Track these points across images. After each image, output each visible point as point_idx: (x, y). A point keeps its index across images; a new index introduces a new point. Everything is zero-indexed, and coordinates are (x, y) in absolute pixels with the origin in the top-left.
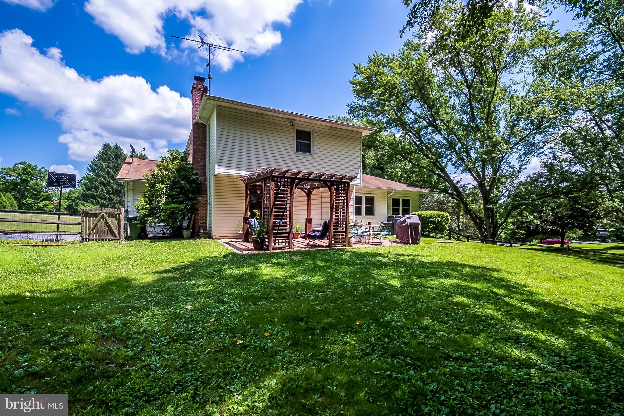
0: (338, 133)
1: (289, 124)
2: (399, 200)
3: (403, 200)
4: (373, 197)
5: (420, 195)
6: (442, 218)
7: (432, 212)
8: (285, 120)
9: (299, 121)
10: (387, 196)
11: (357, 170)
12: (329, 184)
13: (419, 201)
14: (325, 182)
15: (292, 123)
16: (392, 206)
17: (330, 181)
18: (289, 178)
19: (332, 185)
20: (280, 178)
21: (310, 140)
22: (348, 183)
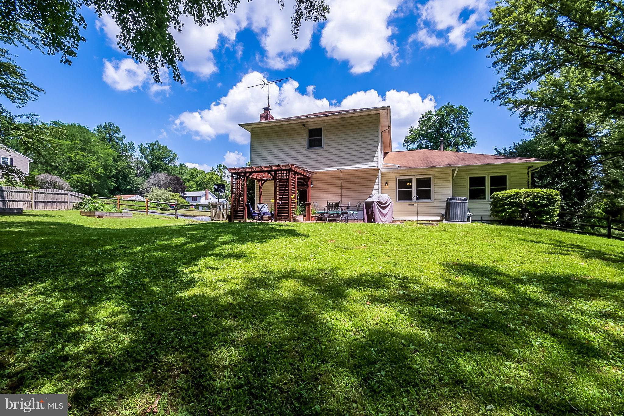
0: (351, 121)
1: (301, 126)
2: (484, 178)
3: (492, 178)
4: (430, 178)
5: (529, 168)
8: (298, 124)
9: (310, 122)
10: (451, 175)
11: (374, 153)
12: (273, 173)
13: (527, 177)
14: (269, 172)
15: (304, 125)
16: (470, 187)
17: (272, 171)
18: (242, 173)
19: (275, 174)
20: (237, 173)
21: (321, 136)
22: (290, 170)
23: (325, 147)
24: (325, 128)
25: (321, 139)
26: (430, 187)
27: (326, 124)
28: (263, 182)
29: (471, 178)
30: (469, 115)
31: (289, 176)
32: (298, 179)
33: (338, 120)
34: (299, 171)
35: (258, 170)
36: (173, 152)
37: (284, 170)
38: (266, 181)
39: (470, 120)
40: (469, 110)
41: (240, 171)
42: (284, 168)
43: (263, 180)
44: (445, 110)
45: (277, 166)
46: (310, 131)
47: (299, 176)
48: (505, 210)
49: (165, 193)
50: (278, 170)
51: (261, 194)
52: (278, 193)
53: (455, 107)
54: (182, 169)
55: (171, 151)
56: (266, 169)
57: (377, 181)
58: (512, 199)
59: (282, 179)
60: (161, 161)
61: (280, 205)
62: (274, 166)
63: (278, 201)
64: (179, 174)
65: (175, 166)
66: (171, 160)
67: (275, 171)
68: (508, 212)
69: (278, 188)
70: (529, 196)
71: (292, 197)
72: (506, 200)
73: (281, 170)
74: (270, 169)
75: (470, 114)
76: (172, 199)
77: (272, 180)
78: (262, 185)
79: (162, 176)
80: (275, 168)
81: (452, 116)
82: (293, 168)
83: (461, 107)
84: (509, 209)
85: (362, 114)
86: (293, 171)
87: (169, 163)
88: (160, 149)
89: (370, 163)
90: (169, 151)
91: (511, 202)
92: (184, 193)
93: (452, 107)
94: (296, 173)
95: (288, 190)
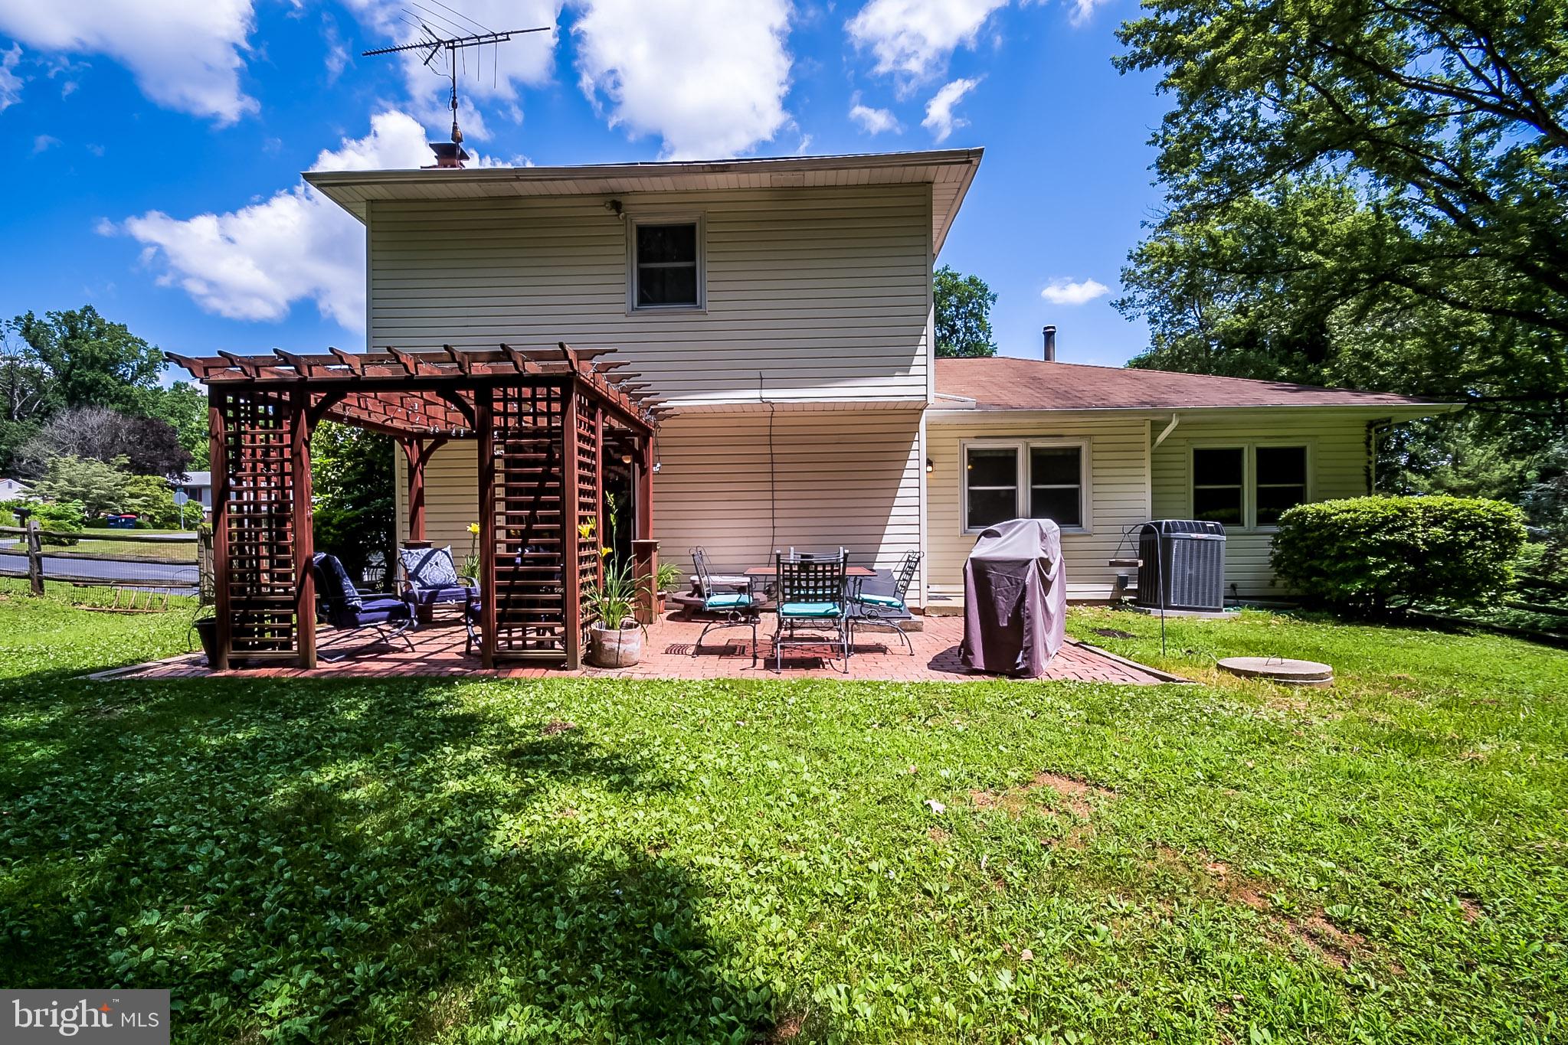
0: (814, 205)
1: (603, 211)
2: (1237, 454)
3: (1262, 453)
4: (1077, 451)
5: (1371, 424)
6: (1460, 525)
7: (1395, 499)
8: (592, 201)
9: (644, 193)
10: (1147, 438)
11: (910, 340)
12: (469, 396)
13: (1364, 454)
14: (446, 388)
15: (617, 206)
16: (1196, 482)
17: (465, 382)
18: (280, 385)
19: (484, 399)
20: (247, 388)
21: (693, 258)
22: (569, 382)
23: (709, 306)
24: (710, 228)
25: (693, 270)
26: (1077, 481)
27: (711, 208)
28: (427, 444)
29: (1199, 454)
30: (989, 302)
31: (563, 413)
32: (609, 432)
33: (765, 196)
34: (613, 393)
35: (385, 372)
36: (151, 346)
37: (535, 381)
38: (441, 438)
39: (993, 316)
40: (991, 290)
41: (266, 376)
42: (533, 368)
43: (425, 435)
44: (939, 283)
45: (494, 357)
46: (645, 234)
47: (616, 424)
48: (1362, 571)
49: (103, 476)
50: (504, 381)
51: (418, 501)
52: (500, 507)
53: (961, 279)
54: (183, 400)
55: (142, 342)
56: (425, 370)
57: (913, 455)
58: (1390, 532)
59: (521, 433)
60: (105, 369)
61: (515, 575)
62: (475, 357)
63: (501, 550)
64: (172, 414)
65: (157, 390)
66: (142, 370)
67: (484, 387)
68: (1372, 579)
69: (499, 479)
70: (1437, 522)
71: (585, 529)
72: (1368, 534)
73: (519, 380)
74: (449, 369)
75: (993, 299)
76: (132, 496)
77: (468, 436)
78: (424, 457)
79: (97, 418)
80: (480, 369)
81: (953, 299)
82: (587, 371)
83: (972, 281)
84: (1377, 566)
85: (863, 176)
86: (586, 390)
87: (134, 378)
88: (99, 334)
89: (896, 380)
90: (134, 341)
91: (1387, 542)
92: (181, 477)
93: (954, 276)
94: (597, 403)
95: (559, 491)
